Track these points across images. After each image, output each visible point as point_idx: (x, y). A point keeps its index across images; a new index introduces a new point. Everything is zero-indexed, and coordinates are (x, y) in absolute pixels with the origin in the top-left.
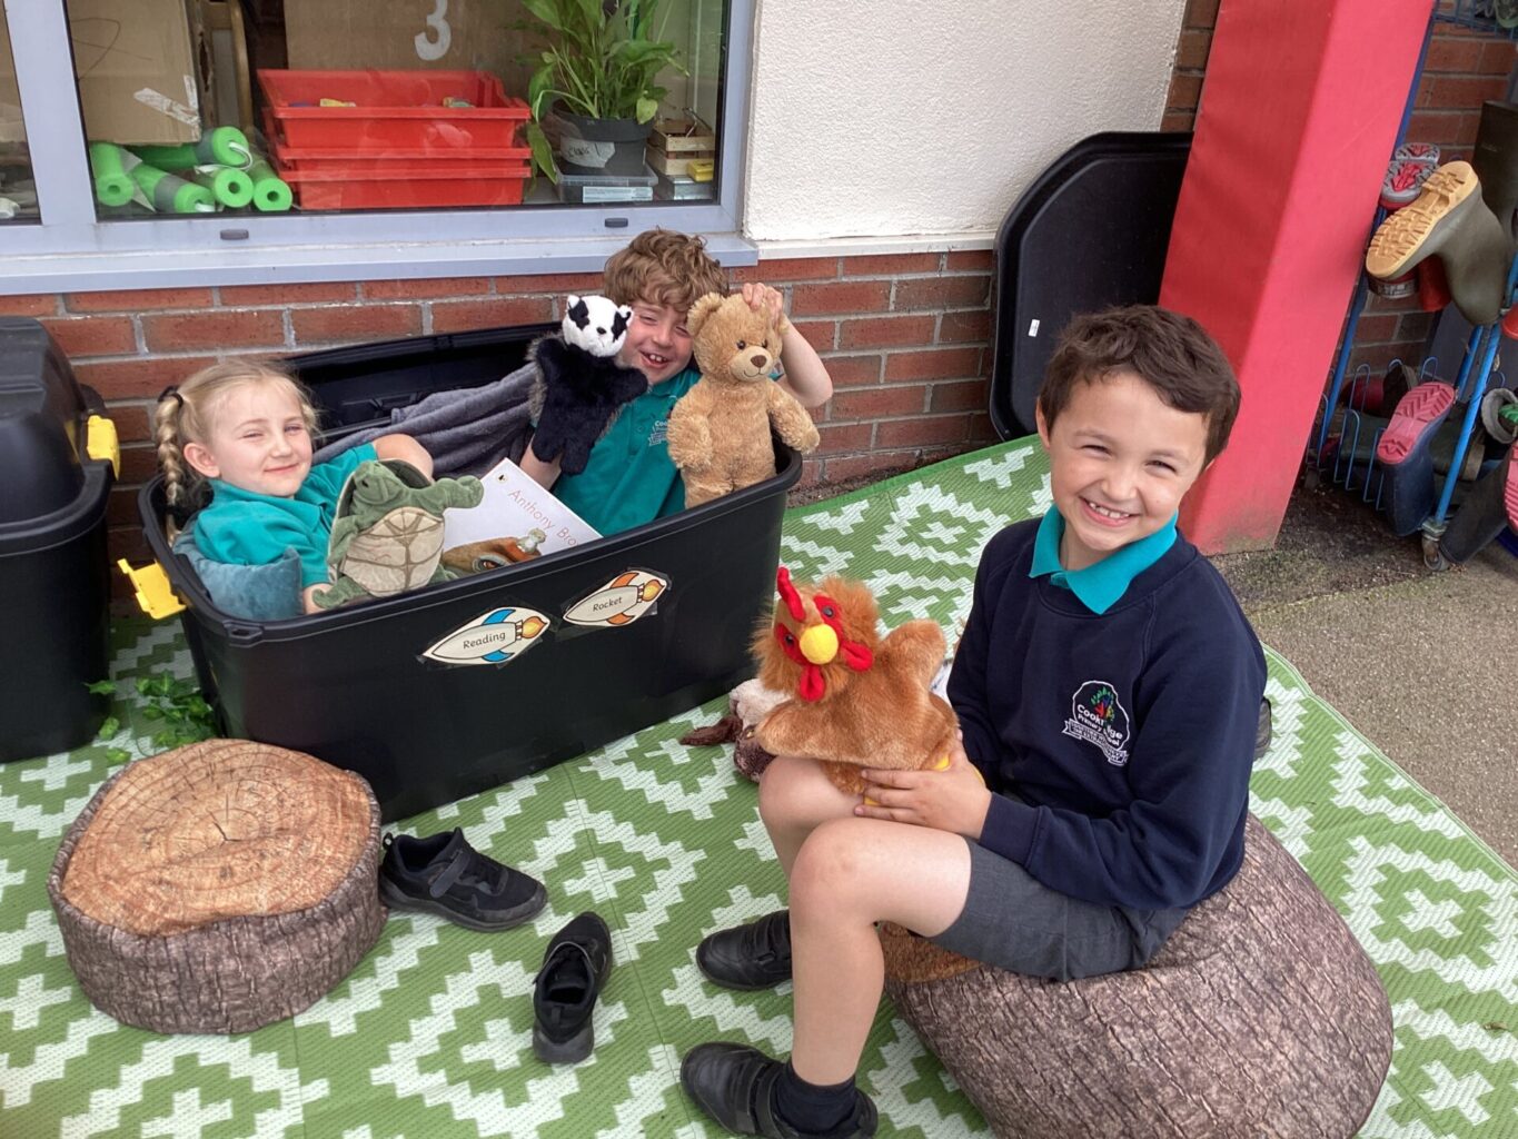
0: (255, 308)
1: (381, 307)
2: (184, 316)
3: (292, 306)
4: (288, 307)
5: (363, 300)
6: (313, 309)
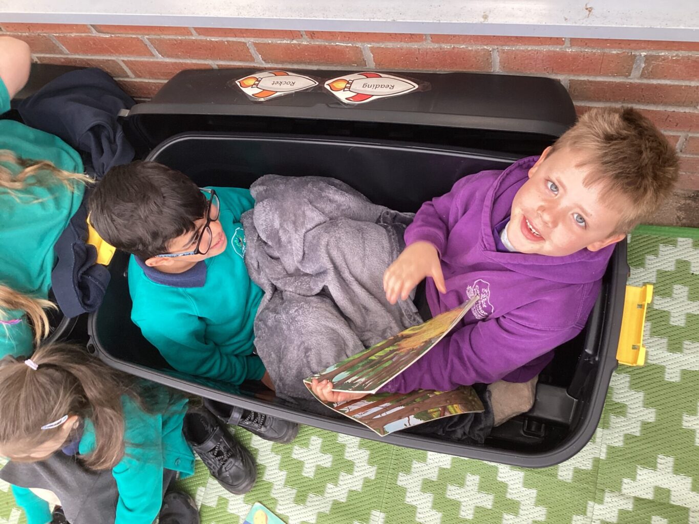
0: (224, 39)
1: (325, 47)
2: (175, 40)
3: (252, 40)
4: (249, 41)
5: (309, 40)
6: (269, 44)
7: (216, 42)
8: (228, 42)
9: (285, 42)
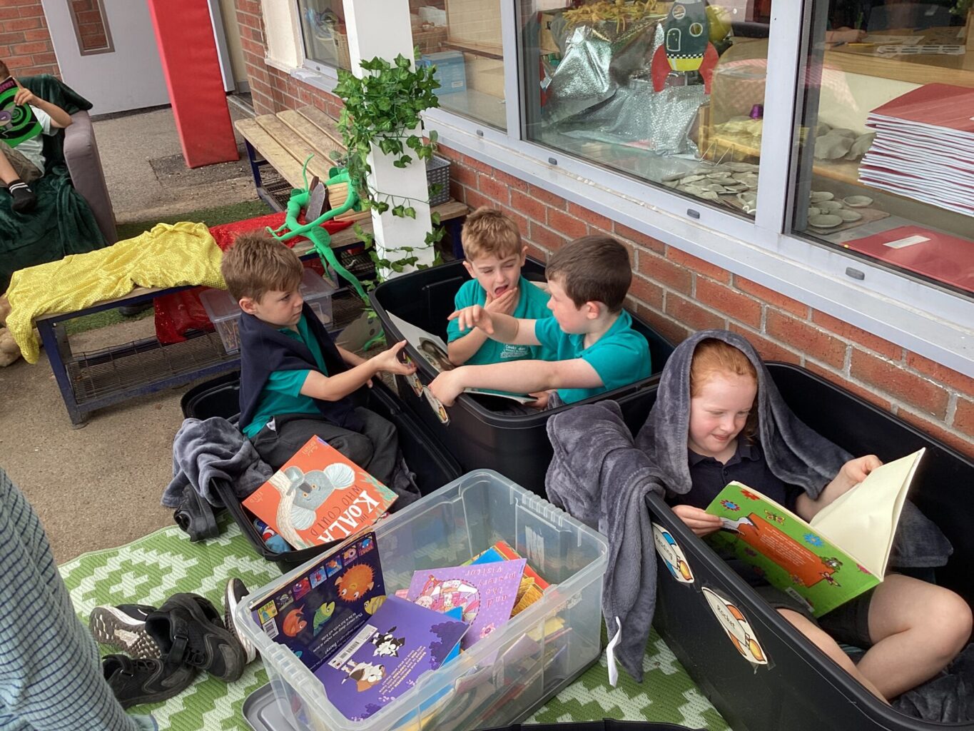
0: (830, 334)
1: (917, 378)
2: (789, 318)
3: (854, 344)
4: (852, 344)
5: (905, 365)
6: (867, 354)
7: (822, 334)
8: (832, 338)
9: (883, 358)
